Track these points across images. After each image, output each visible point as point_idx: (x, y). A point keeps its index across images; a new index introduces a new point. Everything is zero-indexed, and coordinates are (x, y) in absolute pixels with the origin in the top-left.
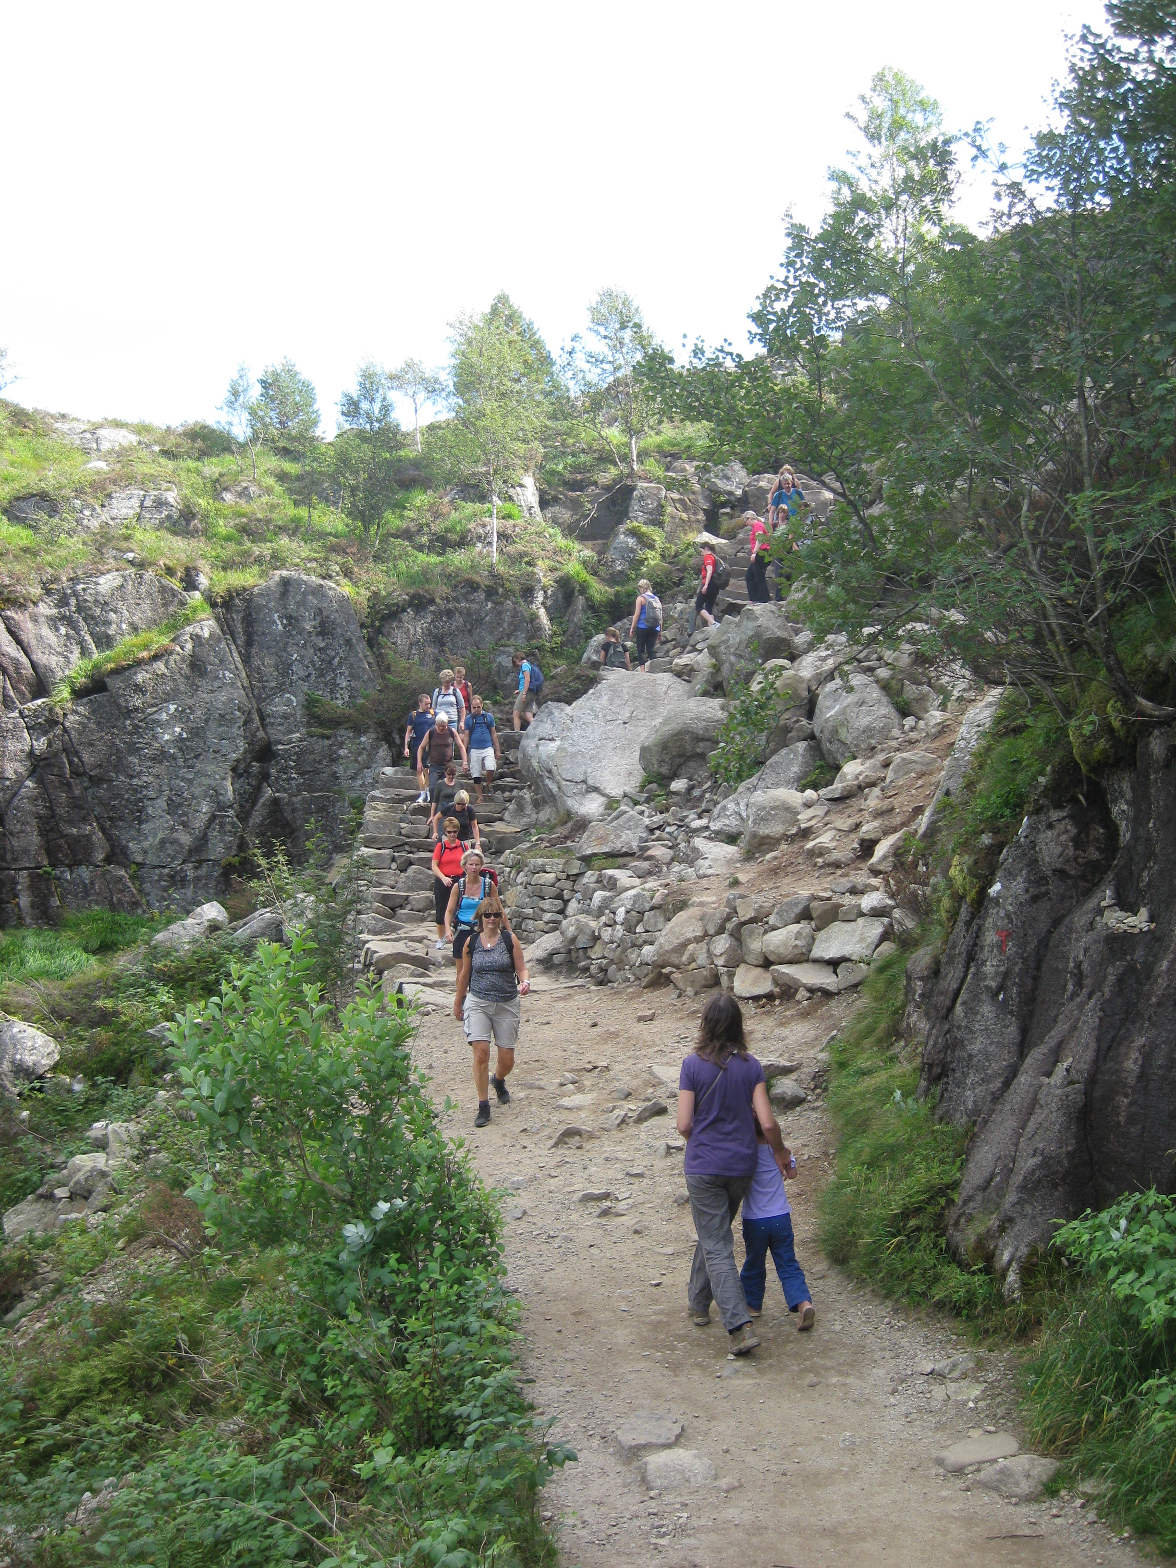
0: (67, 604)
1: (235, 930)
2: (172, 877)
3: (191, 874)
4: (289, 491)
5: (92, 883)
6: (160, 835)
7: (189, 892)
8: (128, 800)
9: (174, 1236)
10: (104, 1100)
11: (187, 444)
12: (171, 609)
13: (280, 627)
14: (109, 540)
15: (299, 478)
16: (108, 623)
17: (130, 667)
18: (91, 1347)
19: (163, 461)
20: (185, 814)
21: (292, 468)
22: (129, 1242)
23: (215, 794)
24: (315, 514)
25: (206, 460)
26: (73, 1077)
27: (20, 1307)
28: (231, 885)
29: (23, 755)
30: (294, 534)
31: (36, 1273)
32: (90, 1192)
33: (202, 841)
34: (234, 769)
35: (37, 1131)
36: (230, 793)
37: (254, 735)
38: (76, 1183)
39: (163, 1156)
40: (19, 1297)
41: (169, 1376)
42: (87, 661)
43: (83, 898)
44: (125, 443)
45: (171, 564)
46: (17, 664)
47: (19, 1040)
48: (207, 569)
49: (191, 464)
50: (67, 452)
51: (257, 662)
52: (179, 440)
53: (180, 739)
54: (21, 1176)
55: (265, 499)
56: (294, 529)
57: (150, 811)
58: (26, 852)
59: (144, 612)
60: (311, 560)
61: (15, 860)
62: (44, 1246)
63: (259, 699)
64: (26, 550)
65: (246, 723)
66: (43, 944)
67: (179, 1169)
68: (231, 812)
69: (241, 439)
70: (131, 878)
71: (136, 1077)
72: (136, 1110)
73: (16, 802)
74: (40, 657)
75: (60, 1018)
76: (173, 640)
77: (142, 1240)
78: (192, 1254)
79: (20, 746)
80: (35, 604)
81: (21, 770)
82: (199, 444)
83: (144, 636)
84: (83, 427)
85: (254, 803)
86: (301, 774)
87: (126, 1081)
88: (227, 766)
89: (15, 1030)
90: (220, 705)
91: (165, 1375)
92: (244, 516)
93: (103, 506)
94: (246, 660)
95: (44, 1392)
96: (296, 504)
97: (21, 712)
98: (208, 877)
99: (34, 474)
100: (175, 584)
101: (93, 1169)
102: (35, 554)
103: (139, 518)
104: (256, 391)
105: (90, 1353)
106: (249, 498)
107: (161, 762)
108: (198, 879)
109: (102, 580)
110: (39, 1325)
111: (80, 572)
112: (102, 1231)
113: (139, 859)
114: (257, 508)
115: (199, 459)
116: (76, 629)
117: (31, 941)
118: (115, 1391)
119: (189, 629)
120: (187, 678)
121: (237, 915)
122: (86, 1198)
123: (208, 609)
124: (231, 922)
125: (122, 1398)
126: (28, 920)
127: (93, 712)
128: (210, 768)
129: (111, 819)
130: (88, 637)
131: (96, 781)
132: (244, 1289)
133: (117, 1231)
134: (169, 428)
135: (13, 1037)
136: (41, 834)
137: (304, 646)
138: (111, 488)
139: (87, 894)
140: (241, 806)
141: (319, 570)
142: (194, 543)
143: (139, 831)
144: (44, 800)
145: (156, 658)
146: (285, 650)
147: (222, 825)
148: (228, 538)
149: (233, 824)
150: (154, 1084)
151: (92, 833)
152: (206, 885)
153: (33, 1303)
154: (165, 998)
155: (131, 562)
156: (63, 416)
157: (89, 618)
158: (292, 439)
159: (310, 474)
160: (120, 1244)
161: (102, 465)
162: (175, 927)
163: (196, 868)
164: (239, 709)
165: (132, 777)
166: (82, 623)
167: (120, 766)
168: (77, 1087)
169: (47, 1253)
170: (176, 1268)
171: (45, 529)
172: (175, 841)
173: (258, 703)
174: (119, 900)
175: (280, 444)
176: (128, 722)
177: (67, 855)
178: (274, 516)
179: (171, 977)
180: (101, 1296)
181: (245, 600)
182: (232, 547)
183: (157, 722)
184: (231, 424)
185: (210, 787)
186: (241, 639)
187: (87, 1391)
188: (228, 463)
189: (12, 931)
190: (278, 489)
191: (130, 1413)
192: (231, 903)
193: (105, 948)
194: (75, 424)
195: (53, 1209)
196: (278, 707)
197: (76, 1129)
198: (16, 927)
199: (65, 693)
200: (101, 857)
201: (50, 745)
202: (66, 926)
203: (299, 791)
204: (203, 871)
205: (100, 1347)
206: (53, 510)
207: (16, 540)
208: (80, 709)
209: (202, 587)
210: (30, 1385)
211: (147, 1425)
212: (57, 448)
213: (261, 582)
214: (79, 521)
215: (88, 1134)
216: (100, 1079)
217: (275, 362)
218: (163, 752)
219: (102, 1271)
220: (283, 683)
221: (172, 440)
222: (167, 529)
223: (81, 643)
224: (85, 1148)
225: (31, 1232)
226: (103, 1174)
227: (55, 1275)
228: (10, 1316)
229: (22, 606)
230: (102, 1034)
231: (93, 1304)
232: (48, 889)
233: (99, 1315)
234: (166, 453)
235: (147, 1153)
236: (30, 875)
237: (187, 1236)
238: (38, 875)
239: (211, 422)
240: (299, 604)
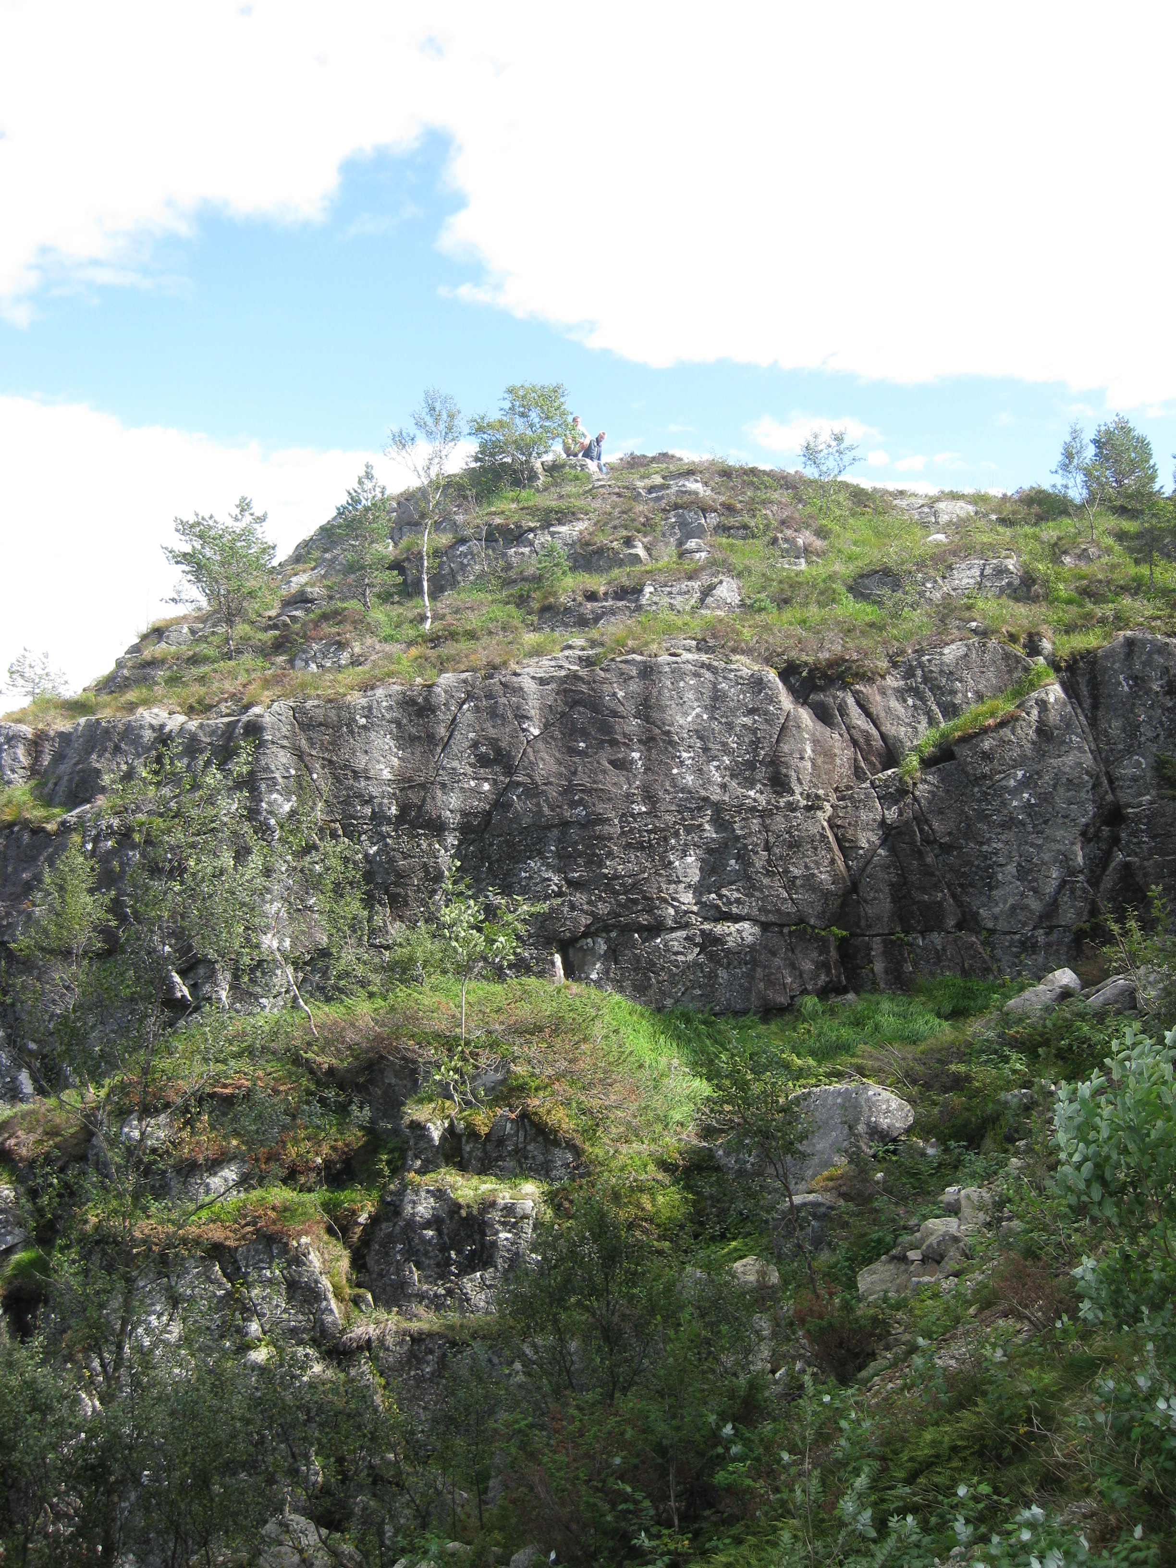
0: (914, 676)
1: (1088, 997)
2: (1023, 943)
3: (1041, 939)
4: (1130, 550)
5: (944, 949)
6: (1011, 901)
7: (1040, 958)
8: (978, 867)
9: (1026, 1307)
10: (957, 1165)
11: (1023, 510)
12: (1015, 675)
13: (1126, 689)
14: (952, 611)
15: (1139, 535)
16: (953, 692)
17: (977, 735)
18: (941, 1412)
19: (1001, 529)
20: (1035, 880)
21: (1130, 526)
22: (981, 1310)
23: (1065, 859)
24: (1158, 571)
25: (1043, 525)
26: (926, 1141)
27: (872, 1366)
28: (1082, 952)
29: (875, 825)
30: (1136, 594)
31: (889, 1333)
32: (942, 1257)
33: (1052, 908)
34: (1083, 834)
35: (891, 1193)
36: (1080, 859)
37: (1102, 798)
38: (929, 1246)
39: (1016, 1224)
40: (873, 1356)
41: (1019, 1449)
42: (934, 730)
43: (935, 964)
44: (963, 514)
45: (1013, 631)
46: (868, 737)
47: (874, 1104)
48: (1050, 633)
49: (1028, 529)
50: (907, 526)
51: (1104, 725)
52: (1015, 507)
53: (1028, 805)
54: (875, 1236)
55: (1105, 559)
56: (1136, 588)
57: (1000, 877)
58: (879, 918)
59: (988, 680)
60: (1155, 618)
61: (869, 926)
62: (897, 1307)
63: (1107, 762)
64: (872, 625)
65: (1094, 787)
66: (896, 1009)
67: (1032, 1238)
68: (1081, 878)
69: (1078, 501)
70: (982, 943)
71: (988, 1143)
72: (988, 1177)
73: (869, 869)
74: (890, 729)
75: (914, 1082)
76: (1018, 707)
77: (994, 1308)
78: (1045, 1327)
79: (871, 815)
80: (883, 677)
81: (874, 838)
82: (1035, 509)
83: (989, 704)
84: (921, 502)
85: (1105, 868)
86: (1153, 837)
87: (978, 1147)
88: (1076, 831)
89: (870, 1093)
90: (1067, 769)
91: (1016, 1448)
92: (1083, 578)
93: (944, 578)
94: (1093, 723)
95: (896, 1452)
96: (1137, 562)
97: (872, 783)
98: (1059, 943)
99: (876, 551)
100: (1019, 650)
101: (946, 1233)
102: (881, 628)
103: (980, 586)
104: (1090, 451)
105: (942, 1418)
106: (1089, 560)
107: (1010, 828)
108: (1049, 945)
109: (946, 651)
110: (891, 1385)
111: (924, 644)
112: (954, 1297)
113: (990, 925)
114: (1096, 569)
115: (1036, 524)
116: (923, 699)
117: (886, 1005)
118: (964, 1459)
119: (1034, 695)
120: (1034, 743)
121: (1089, 981)
122: (939, 1263)
123: (1053, 675)
124: (1082, 989)
125: (972, 1467)
126: (882, 985)
127: (942, 780)
128: (1059, 834)
129: (961, 885)
130: (934, 707)
131: (946, 849)
132: (1098, 1366)
133: (969, 1297)
134: (1005, 495)
135: (868, 1100)
136: (893, 901)
137: (1152, 706)
138: (952, 559)
139: (939, 960)
140: (1092, 871)
141: (1163, 628)
142: (1035, 608)
143: (989, 897)
144: (896, 868)
145: (1002, 724)
146: (1132, 712)
147: (1073, 891)
148: (1069, 602)
149: (1084, 889)
150: (1006, 1151)
151: (944, 899)
152: (1057, 951)
153: (885, 1363)
154: (1018, 1066)
155: (975, 631)
156: (902, 493)
157: (936, 689)
158: (1130, 497)
159: (1150, 530)
160: (972, 1311)
161: (941, 537)
162: (1026, 994)
163: (1047, 934)
164: (1087, 773)
165: (982, 844)
166: (928, 694)
167: (969, 833)
168: (930, 1151)
169: (899, 1315)
170: (1029, 1340)
171: (890, 604)
172: (1026, 907)
173: (1107, 767)
174: (971, 966)
175: (1118, 503)
176: (976, 789)
177: (919, 922)
178: (1115, 576)
179: (1023, 1044)
180: (952, 1362)
181: (1089, 662)
182: (1074, 609)
183: (1005, 788)
184: (1066, 487)
185: (1059, 852)
186: (1087, 705)
187: (937, 1456)
188: (1068, 525)
189: (867, 996)
190: (1117, 548)
191: (979, 1483)
192: (1083, 969)
193: (957, 1014)
194: (913, 500)
195: (906, 1271)
196: (1126, 770)
197: (929, 1193)
198: (871, 992)
199: (914, 761)
200: (952, 923)
201: (901, 814)
202: (919, 991)
203: (1151, 854)
204: (1054, 936)
205: (951, 1413)
206: (896, 585)
207: (862, 616)
208: (929, 778)
209: (1046, 652)
210: (882, 1445)
211: (995, 1497)
212: (897, 524)
213: (1105, 643)
214: (921, 594)
215: (940, 1198)
216: (952, 1144)
217: (1110, 420)
218: (1012, 818)
219: (954, 1337)
220: (1132, 745)
221: (1009, 507)
222: (1009, 596)
223: (929, 713)
224: (937, 1212)
225: (886, 1292)
226: (956, 1239)
227: (907, 1337)
228: (863, 1374)
229: (870, 680)
230: (954, 1099)
231: (945, 1369)
232: (902, 955)
233: (951, 1379)
234: (1003, 521)
235: (1000, 1220)
236: (884, 941)
237: (1040, 1308)
238: (892, 941)
239: (1046, 486)
240: (1144, 664)
